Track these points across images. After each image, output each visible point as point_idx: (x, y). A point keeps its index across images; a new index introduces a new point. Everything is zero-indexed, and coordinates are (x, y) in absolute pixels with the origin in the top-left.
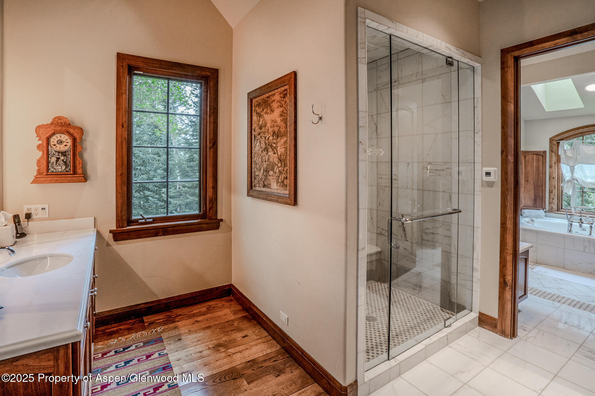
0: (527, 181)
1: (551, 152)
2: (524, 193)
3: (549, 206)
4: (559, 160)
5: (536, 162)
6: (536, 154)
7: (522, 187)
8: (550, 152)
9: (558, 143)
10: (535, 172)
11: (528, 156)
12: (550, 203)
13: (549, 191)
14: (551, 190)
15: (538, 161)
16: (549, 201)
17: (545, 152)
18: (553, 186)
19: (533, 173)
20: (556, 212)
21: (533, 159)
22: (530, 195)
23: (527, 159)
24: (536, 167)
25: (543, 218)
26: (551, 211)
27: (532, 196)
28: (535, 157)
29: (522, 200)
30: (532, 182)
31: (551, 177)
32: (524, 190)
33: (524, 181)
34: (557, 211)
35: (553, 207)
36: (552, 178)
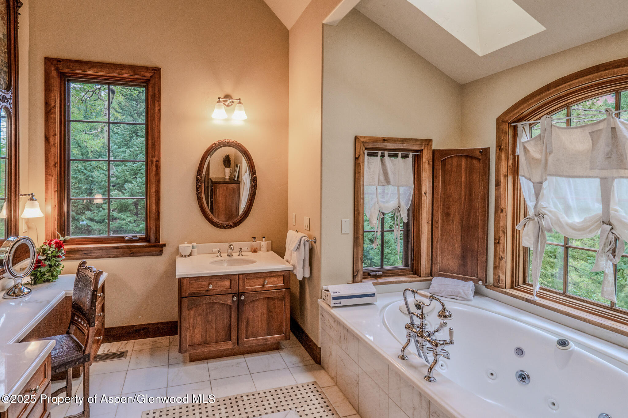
0: (448, 215)
1: (498, 149)
2: (441, 240)
3: (495, 274)
4: (515, 170)
5: (466, 174)
6: (467, 157)
7: (437, 228)
8: (496, 150)
9: (515, 128)
10: (463, 195)
11: (450, 160)
12: (495, 268)
13: (495, 239)
14: (498, 238)
15: (470, 171)
16: (494, 264)
17: (485, 152)
18: (501, 229)
19: (460, 198)
20: (509, 290)
21: (459, 166)
22: (453, 246)
23: (448, 167)
24: (466, 184)
25: (468, 300)
26: (497, 285)
27: (458, 249)
28: (464, 161)
29: (437, 256)
30: (457, 219)
31: (498, 207)
32: (442, 235)
33: (442, 215)
34: (512, 287)
35: (501, 278)
36: (500, 211)
